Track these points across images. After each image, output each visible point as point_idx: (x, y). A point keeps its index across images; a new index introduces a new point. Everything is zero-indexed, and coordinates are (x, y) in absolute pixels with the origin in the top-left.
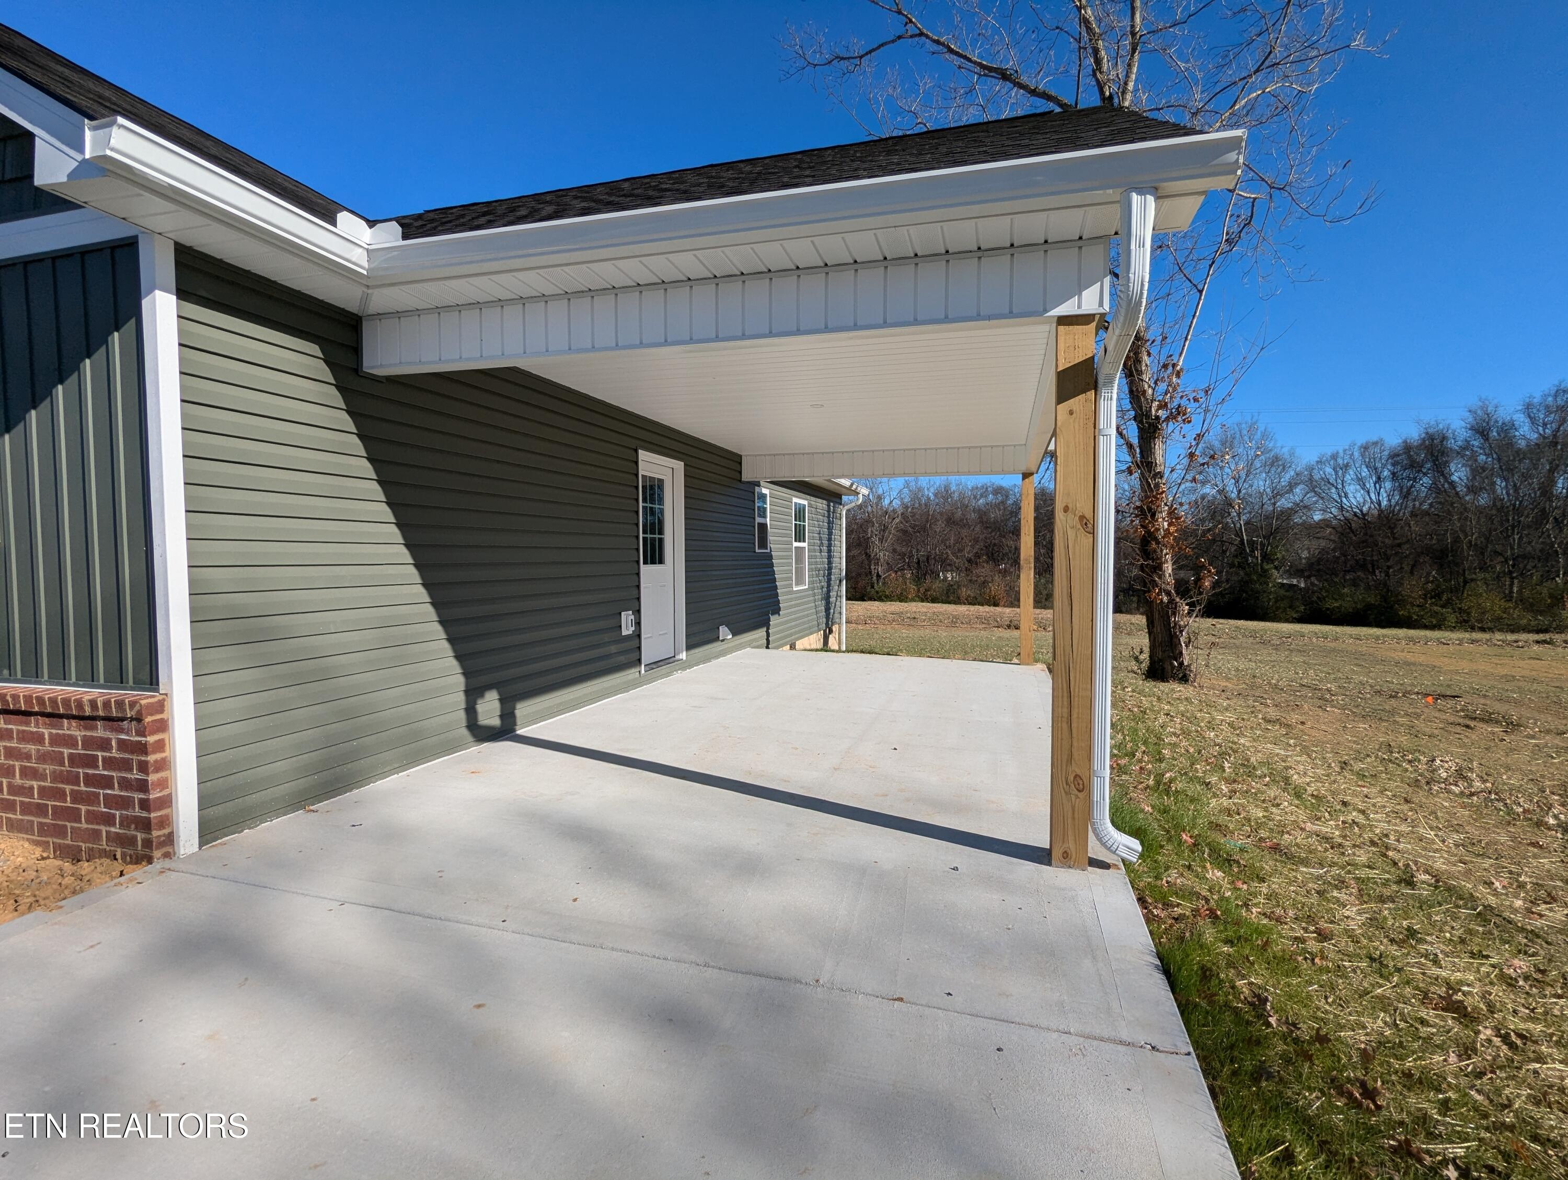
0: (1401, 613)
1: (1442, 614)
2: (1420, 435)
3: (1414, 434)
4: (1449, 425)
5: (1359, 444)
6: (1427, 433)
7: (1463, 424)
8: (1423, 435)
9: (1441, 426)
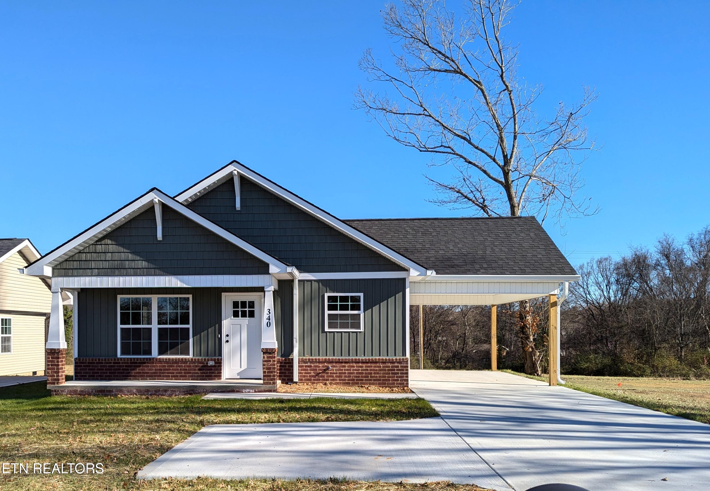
0: (622, 368)
1: (643, 368)
2: (632, 256)
3: (629, 255)
4: (648, 250)
5: (596, 260)
6: (636, 255)
7: (656, 250)
8: (634, 256)
9: (644, 251)
